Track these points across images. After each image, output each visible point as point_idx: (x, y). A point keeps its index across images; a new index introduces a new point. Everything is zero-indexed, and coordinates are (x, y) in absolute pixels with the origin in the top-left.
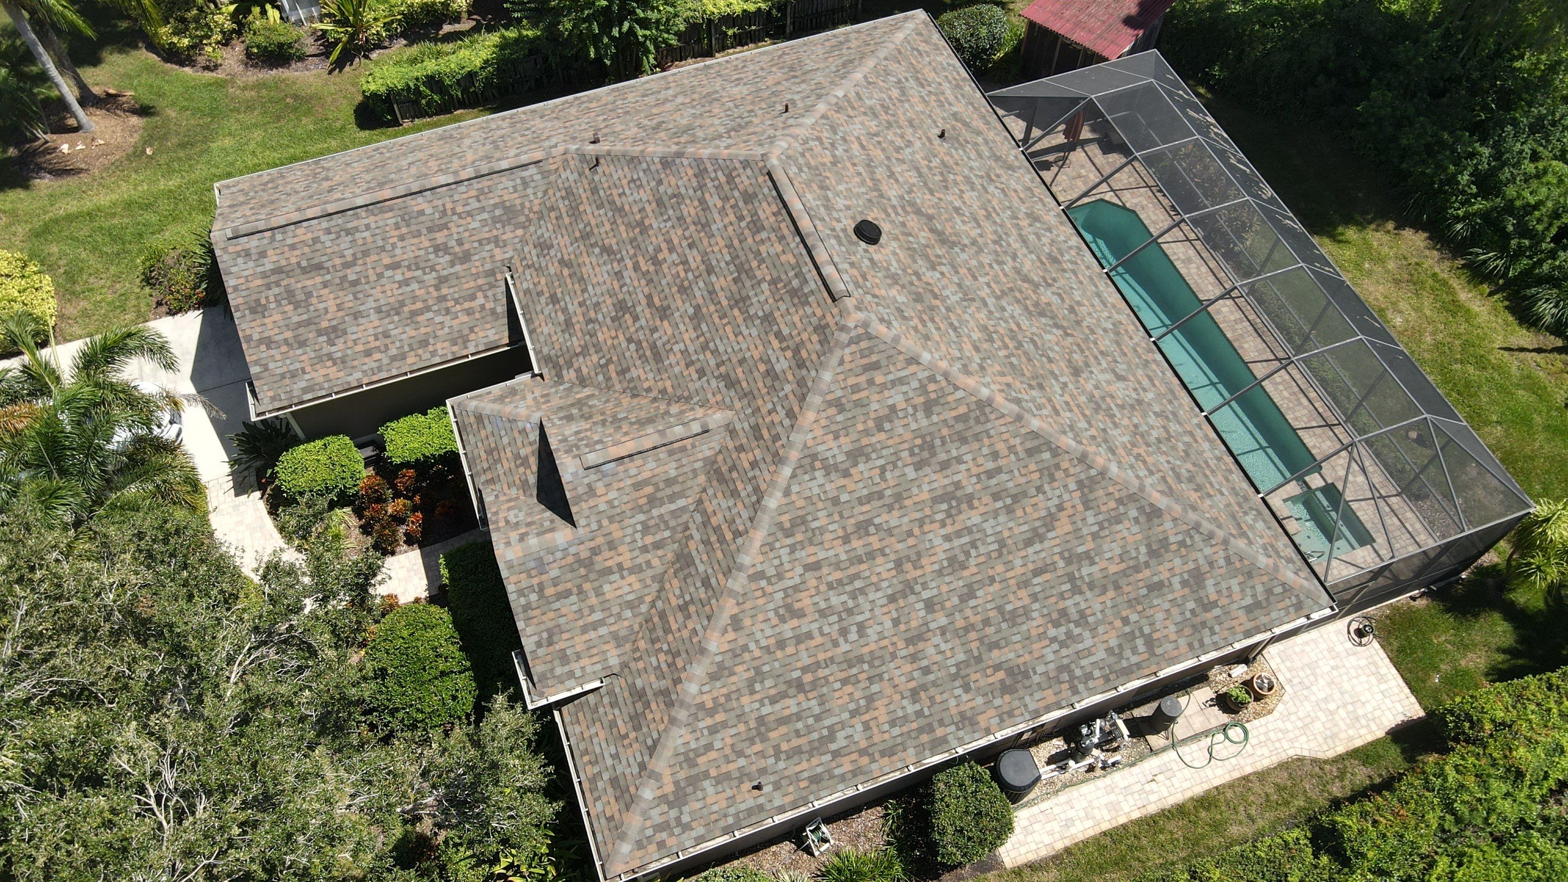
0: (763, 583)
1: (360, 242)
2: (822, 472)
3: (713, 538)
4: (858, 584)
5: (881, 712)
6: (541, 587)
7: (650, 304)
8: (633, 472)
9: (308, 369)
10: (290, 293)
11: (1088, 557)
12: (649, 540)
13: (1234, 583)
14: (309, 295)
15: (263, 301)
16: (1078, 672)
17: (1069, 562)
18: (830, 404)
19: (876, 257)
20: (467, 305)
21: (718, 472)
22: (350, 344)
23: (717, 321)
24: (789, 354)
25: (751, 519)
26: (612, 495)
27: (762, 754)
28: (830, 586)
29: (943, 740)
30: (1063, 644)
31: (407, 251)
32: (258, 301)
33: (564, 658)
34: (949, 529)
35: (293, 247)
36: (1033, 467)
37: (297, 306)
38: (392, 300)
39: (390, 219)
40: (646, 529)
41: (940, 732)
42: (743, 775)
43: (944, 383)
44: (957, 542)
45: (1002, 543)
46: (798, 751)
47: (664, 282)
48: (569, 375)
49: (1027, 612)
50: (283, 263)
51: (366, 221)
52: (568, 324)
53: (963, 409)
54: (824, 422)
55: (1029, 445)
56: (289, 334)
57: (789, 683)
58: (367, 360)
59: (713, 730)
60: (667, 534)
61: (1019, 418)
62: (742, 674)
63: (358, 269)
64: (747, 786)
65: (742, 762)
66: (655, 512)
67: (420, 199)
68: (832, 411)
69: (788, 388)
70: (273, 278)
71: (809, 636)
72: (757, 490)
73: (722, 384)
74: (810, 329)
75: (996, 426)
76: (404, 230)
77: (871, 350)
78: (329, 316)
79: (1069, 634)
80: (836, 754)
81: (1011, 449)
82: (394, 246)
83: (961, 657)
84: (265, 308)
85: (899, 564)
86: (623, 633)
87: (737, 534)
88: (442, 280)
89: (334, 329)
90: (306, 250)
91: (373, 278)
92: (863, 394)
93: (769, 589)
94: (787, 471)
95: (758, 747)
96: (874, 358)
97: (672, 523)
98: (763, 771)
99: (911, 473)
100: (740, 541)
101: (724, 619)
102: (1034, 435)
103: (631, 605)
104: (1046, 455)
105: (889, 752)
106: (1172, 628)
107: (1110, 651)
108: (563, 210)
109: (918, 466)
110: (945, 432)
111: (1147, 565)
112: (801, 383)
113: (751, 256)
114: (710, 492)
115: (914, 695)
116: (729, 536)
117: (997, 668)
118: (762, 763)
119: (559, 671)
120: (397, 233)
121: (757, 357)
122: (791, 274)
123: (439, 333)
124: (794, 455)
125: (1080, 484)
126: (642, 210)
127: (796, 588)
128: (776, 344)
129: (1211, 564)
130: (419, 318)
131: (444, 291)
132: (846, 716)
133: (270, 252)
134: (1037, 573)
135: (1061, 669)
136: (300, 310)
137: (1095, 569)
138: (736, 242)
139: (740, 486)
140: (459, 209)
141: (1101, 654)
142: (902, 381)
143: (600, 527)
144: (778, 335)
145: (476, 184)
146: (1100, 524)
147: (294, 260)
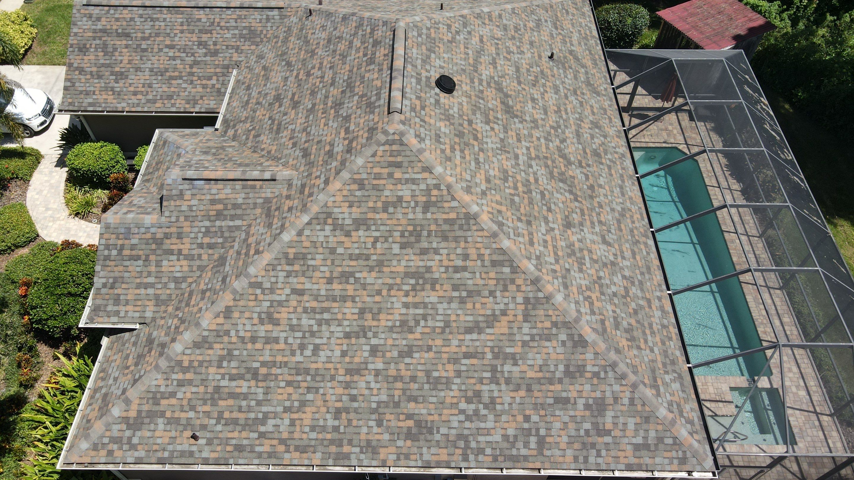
0: (258, 291)
1: (157, 27)
2: (331, 227)
3: (244, 251)
4: (326, 316)
5: (307, 417)
6: (122, 247)
8: (214, 191)
9: (97, 92)
10: (105, 45)
11: (514, 359)
12: (206, 240)
13: (631, 422)
14: (115, 49)
16: (473, 445)
17: (496, 356)
18: (355, 181)
19: (442, 100)
20: (204, 82)
21: (269, 209)
22: (127, 85)
23: (320, 115)
24: (346, 142)
25: (269, 244)
26: (194, 202)
27: (207, 414)
28: (305, 310)
29: (347, 456)
30: (469, 418)
31: (181, 40)
32: (85, 45)
33: (117, 301)
34: (410, 299)
35: (117, 20)
36: (492, 275)
37: (106, 53)
38: (162, 66)
39: (180, 18)
40: (207, 232)
41: (346, 449)
42: (189, 424)
43: (445, 192)
44: (412, 311)
45: (447, 324)
46: (235, 422)
47: (306, 87)
48: (230, 132)
49: (448, 382)
50: (109, 27)
52: (247, 103)
53: (453, 216)
54: (345, 193)
55: (495, 257)
56: (94, 69)
57: (248, 369)
58: (133, 97)
59: (181, 384)
60: (220, 240)
61: (495, 235)
62: (218, 350)
63: (149, 42)
64: (189, 433)
65: (191, 414)
66: (218, 223)
67: (202, 12)
68: (355, 187)
69: (334, 164)
70: (99, 35)
71: (276, 340)
72: (283, 226)
73: (301, 154)
74: (366, 129)
75: (474, 235)
76: (185, 27)
77: (399, 153)
78: (122, 65)
79: (476, 412)
80: (262, 435)
81: (480, 256)
82: (176, 35)
83: (384, 398)
84: (88, 50)
85: (362, 312)
86: (163, 297)
87: (257, 252)
88: (196, 63)
92: (382, 182)
93: (261, 297)
94: (306, 218)
95: (207, 408)
96: (399, 159)
97: (227, 234)
98: (204, 427)
99: (396, 249)
100: (256, 257)
101: (220, 306)
102: (502, 251)
103: (176, 281)
104: (507, 270)
105: (302, 449)
106: (565, 439)
107: (505, 437)
108: (281, 38)
109: (403, 246)
110: (433, 227)
111: (560, 381)
112: (343, 162)
113: (359, 78)
114: (258, 221)
115: (337, 414)
116: (252, 252)
117: (409, 417)
118: (206, 421)
119: (109, 308)
120: (180, 28)
121: (328, 141)
122: (374, 93)
123: (182, 94)
124: (315, 209)
125: (527, 300)
127: (280, 303)
128: (343, 134)
129: (616, 399)
130: (173, 82)
132: (280, 409)
133: (103, 19)
134: (467, 355)
135: (460, 436)
137: (515, 369)
138: (355, 69)
139: (275, 221)
140: (222, 24)
141: (497, 437)
142: (414, 181)
143: (177, 221)
144: (347, 131)
145: (238, 12)
146: (532, 337)
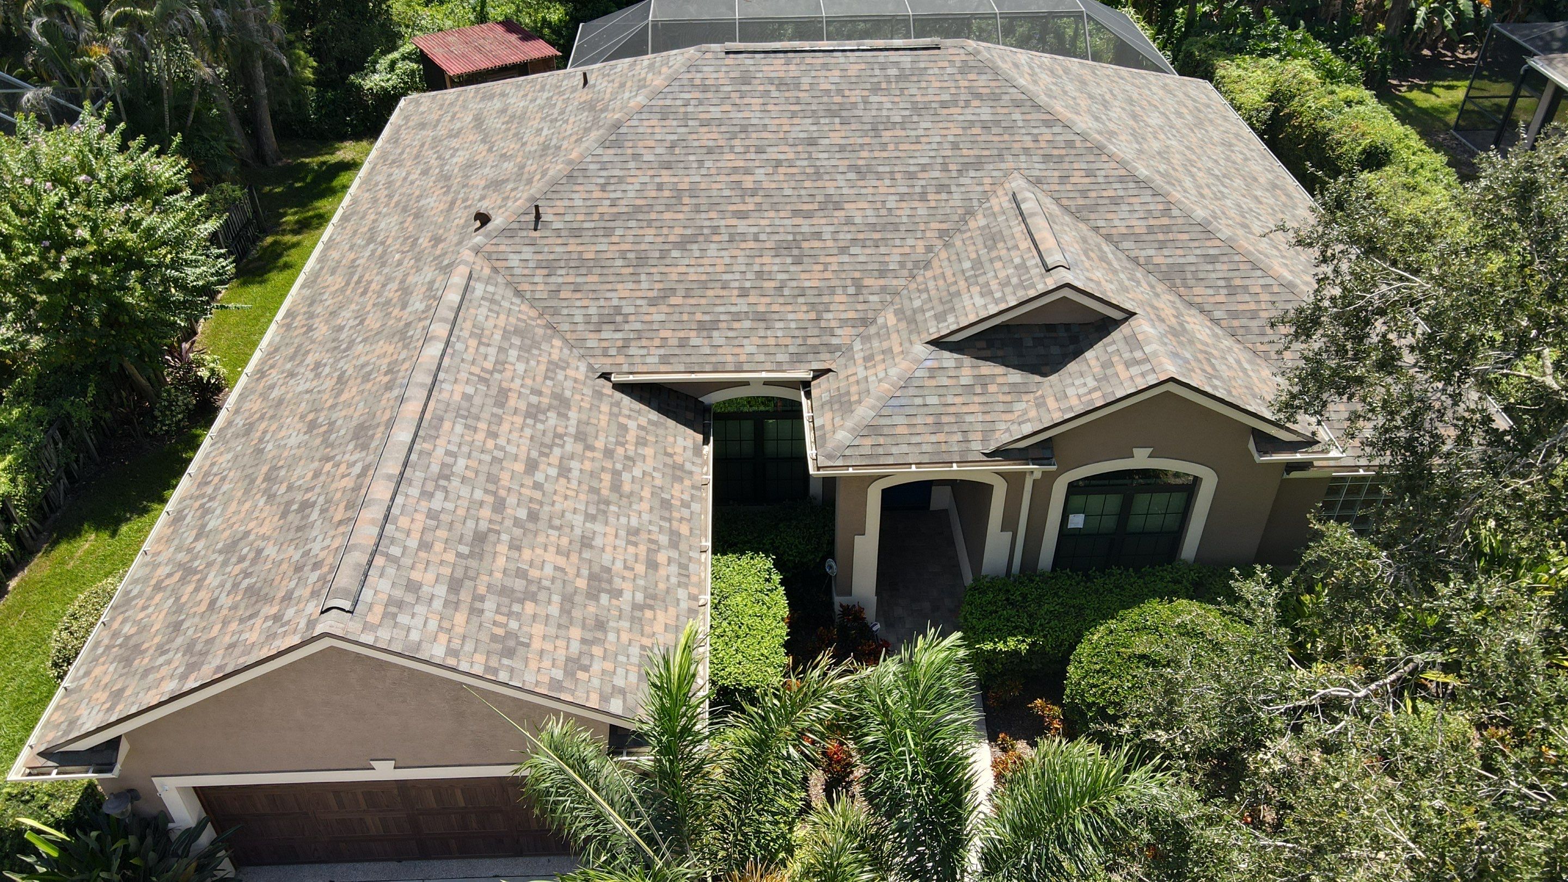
1: (470, 474)
3: (1161, 237)
7: (808, 215)
10: (505, 593)
14: (521, 573)
15: (500, 631)
20: (631, 439)
21: (1080, 209)
22: (627, 574)
23: (885, 154)
24: (976, 103)
31: (516, 442)
32: (494, 638)
35: (425, 546)
37: (531, 597)
38: (583, 497)
39: (455, 428)
47: (788, 192)
48: (843, 335)
50: (446, 571)
51: (440, 452)
52: (762, 318)
56: (576, 633)
58: (662, 572)
63: (512, 500)
67: (445, 387)
69: (1017, 116)
70: (465, 596)
72: (1121, 179)
73: (972, 173)
76: (482, 426)
78: (571, 571)
82: (499, 448)
84: (513, 636)
87: (1166, 212)
88: (580, 437)
89: (592, 577)
90: (442, 533)
91: (538, 495)
100: (1175, 212)
108: (570, 279)
112: (1017, 104)
114: (1101, 223)
116: (1165, 221)
120: (481, 435)
122: (877, 72)
123: (658, 483)
126: (660, 187)
130: (626, 489)
131: (600, 444)
133: (416, 576)
136: (542, 596)
139: (1111, 193)
140: (488, 366)
145: (462, 334)
147: (450, 557)
